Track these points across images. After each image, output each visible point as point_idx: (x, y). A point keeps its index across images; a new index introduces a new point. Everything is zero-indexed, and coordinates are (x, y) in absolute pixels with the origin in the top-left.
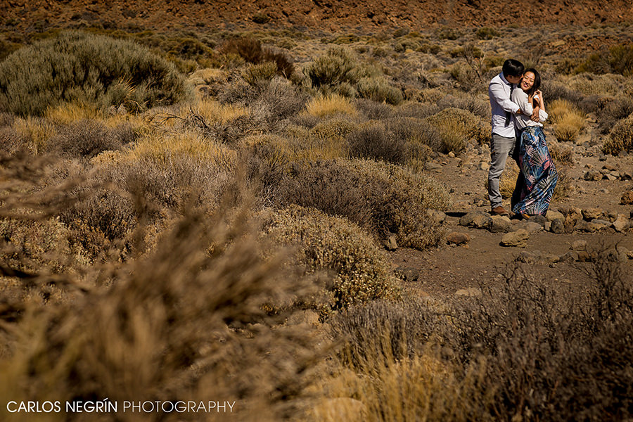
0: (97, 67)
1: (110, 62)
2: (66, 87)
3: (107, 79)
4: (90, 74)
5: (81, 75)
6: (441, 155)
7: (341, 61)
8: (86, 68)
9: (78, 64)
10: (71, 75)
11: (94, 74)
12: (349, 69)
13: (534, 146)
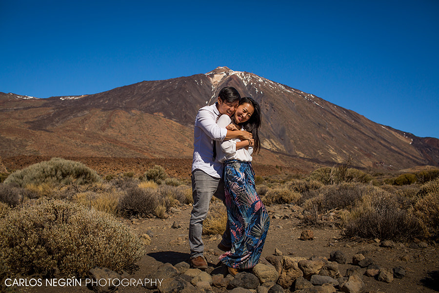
0: (61, 171)
1: (67, 169)
2: (46, 178)
3: (64, 176)
4: (58, 173)
5: (54, 173)
6: (185, 205)
7: (158, 170)
8: (56, 171)
9: (54, 169)
10: (49, 173)
11: (59, 173)
12: (161, 174)
13: (240, 183)
